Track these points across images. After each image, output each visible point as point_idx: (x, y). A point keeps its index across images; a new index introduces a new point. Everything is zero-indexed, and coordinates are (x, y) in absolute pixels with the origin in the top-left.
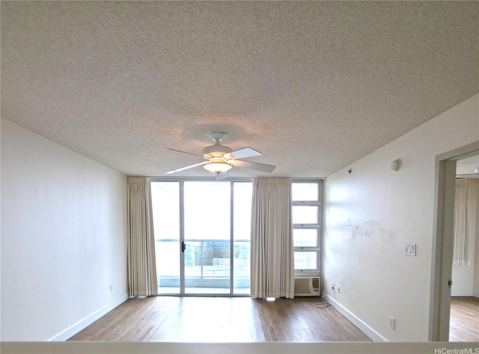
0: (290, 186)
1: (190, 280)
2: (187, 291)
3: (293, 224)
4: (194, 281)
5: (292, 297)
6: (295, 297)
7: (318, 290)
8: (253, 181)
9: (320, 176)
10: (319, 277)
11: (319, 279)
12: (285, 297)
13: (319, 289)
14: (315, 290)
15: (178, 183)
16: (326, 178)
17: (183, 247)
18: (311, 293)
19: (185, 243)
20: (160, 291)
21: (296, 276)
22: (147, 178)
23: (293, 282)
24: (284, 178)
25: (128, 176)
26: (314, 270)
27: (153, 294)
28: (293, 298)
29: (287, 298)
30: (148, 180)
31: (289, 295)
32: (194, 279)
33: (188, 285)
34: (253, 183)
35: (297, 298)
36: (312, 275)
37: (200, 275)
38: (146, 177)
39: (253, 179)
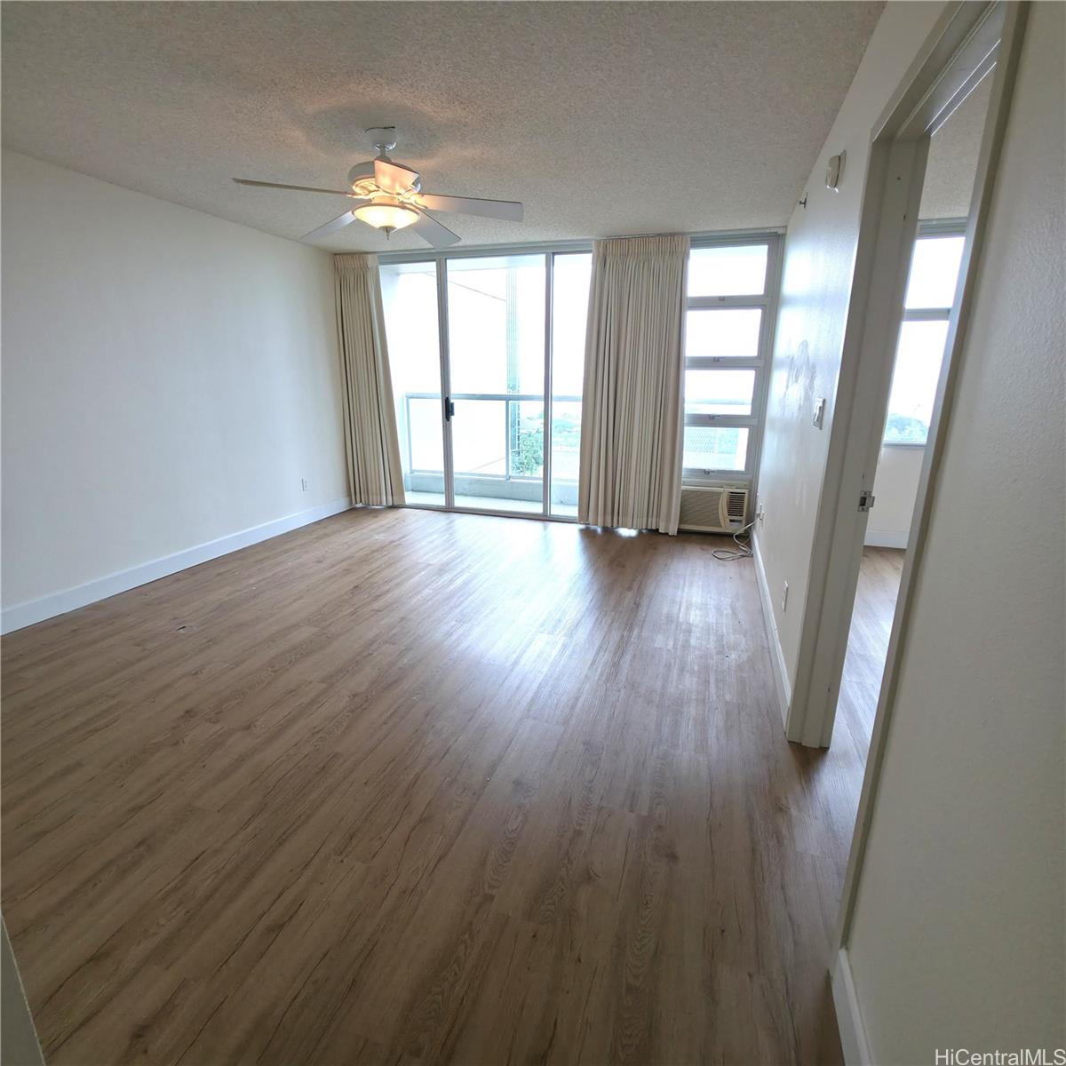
0: (684, 258)
1: (464, 480)
2: (459, 502)
3: (689, 358)
4: (471, 482)
5: (673, 530)
6: (680, 532)
7: (740, 521)
8: (593, 248)
9: (770, 222)
10: (746, 491)
11: (746, 495)
12: (657, 530)
13: (743, 518)
14: (731, 521)
15: (434, 264)
16: (786, 227)
17: (448, 410)
18: (721, 526)
19: (452, 401)
20: (410, 498)
21: (686, 484)
22: (369, 256)
23: (677, 497)
24: (673, 235)
25: (335, 254)
26: (738, 472)
27: (396, 504)
28: (676, 534)
29: (661, 534)
30: (371, 261)
31: (667, 527)
32: (472, 480)
33: (460, 490)
34: (593, 256)
35: (685, 536)
36: (731, 486)
37: (504, 473)
38: (367, 253)
39: (593, 242)
